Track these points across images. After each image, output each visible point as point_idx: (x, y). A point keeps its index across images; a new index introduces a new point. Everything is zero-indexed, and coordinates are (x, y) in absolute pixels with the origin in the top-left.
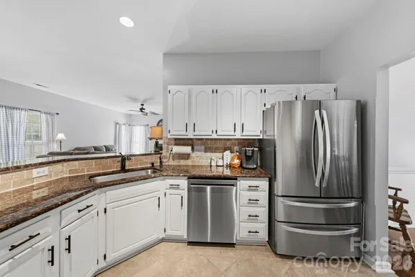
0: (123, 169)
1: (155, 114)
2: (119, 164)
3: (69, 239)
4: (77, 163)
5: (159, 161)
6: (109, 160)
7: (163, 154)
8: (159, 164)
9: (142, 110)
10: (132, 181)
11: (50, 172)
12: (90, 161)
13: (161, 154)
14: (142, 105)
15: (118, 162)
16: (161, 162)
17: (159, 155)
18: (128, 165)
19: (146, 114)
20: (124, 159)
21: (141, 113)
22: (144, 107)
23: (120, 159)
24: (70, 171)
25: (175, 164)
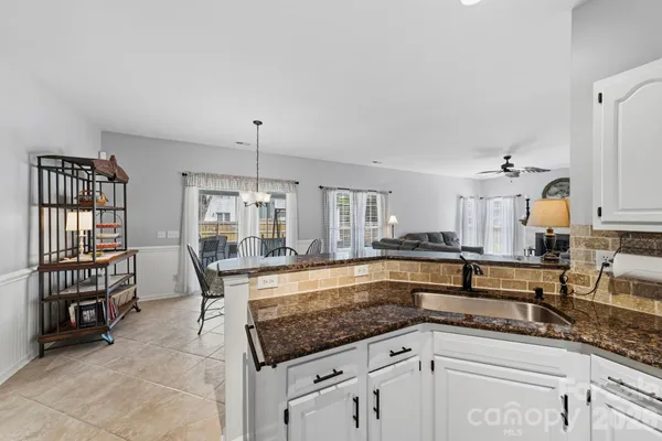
0: (467, 289)
1: (538, 170)
2: (460, 276)
3: (377, 393)
4: (397, 263)
5: (557, 284)
6: (442, 265)
7: (573, 270)
8: (556, 293)
9: (505, 168)
10: (485, 328)
11: (370, 271)
12: (415, 263)
13: (567, 268)
14: (507, 158)
15: (458, 271)
16: (564, 289)
17: (559, 272)
18: (477, 282)
19: (517, 174)
20: (468, 269)
21: (503, 174)
22: (510, 161)
23: (461, 266)
24: (391, 273)
25: (619, 305)
